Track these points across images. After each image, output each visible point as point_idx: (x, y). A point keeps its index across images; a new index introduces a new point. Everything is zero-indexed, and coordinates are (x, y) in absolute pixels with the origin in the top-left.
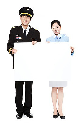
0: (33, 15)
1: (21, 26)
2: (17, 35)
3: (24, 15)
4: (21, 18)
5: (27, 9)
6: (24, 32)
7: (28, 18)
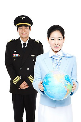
0: (31, 23)
1: (19, 39)
2: (15, 52)
3: (21, 26)
4: (18, 31)
6: (23, 46)
7: (26, 28)
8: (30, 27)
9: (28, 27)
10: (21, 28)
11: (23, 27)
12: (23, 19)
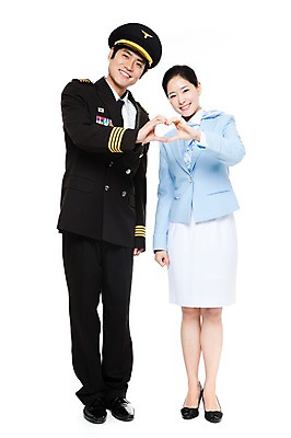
2: (101, 110)
4: (113, 57)
5: (147, 35)
7: (139, 64)
12: (145, 37)
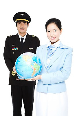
0: (30, 20)
1: (17, 34)
3: (20, 21)
6: (21, 41)
7: (24, 24)
8: (28, 23)
9: (27, 23)
10: (20, 24)
11: (22, 23)
12: (22, 15)
